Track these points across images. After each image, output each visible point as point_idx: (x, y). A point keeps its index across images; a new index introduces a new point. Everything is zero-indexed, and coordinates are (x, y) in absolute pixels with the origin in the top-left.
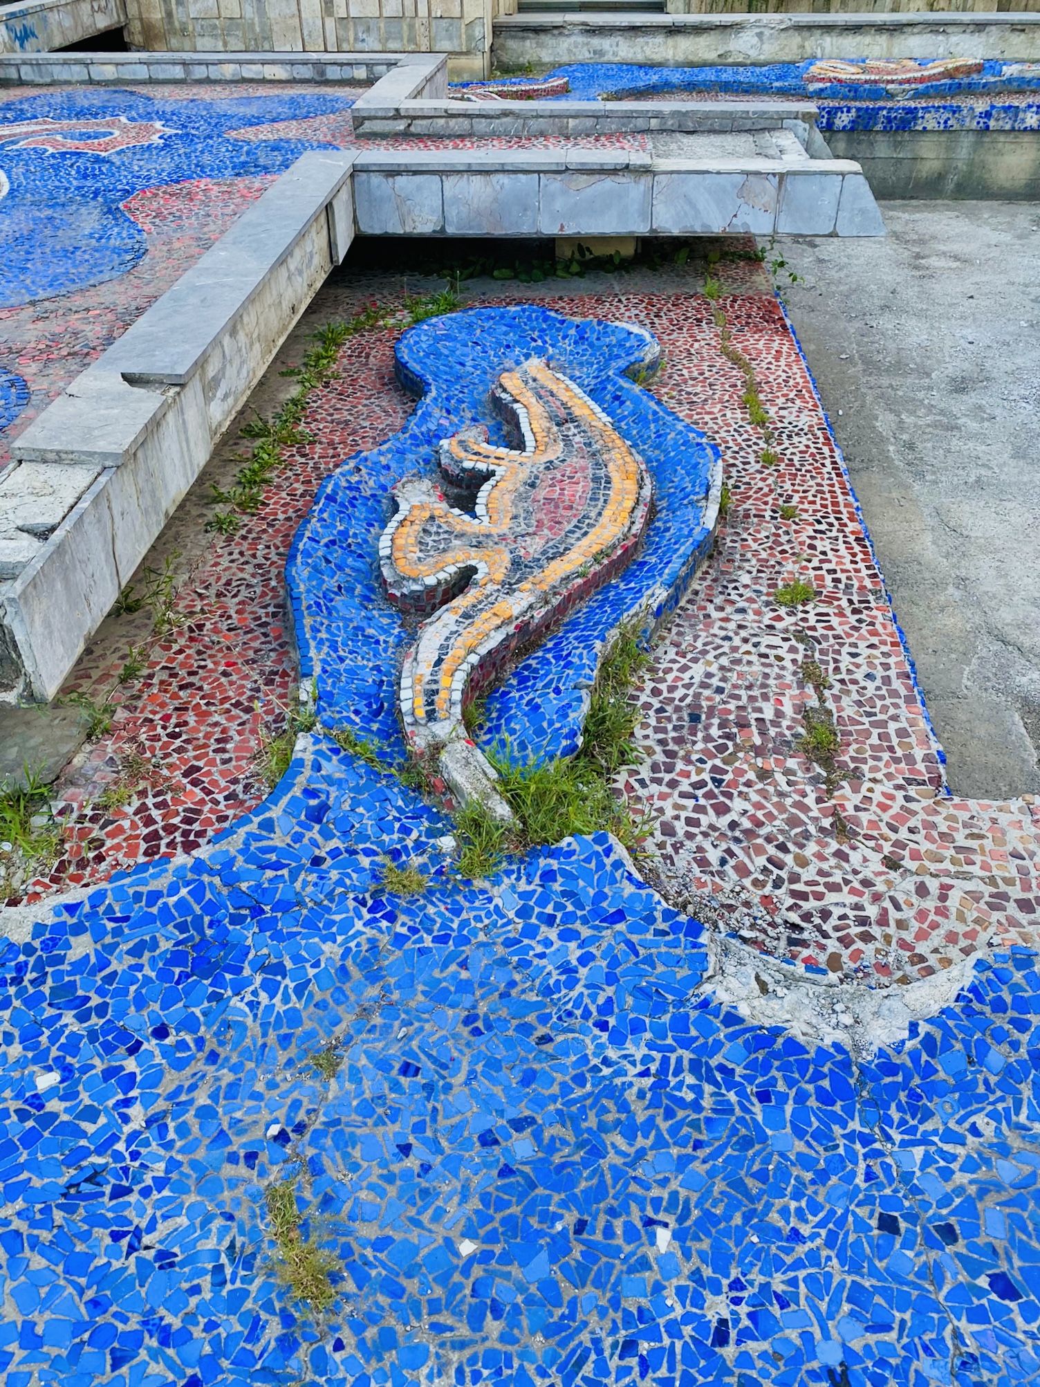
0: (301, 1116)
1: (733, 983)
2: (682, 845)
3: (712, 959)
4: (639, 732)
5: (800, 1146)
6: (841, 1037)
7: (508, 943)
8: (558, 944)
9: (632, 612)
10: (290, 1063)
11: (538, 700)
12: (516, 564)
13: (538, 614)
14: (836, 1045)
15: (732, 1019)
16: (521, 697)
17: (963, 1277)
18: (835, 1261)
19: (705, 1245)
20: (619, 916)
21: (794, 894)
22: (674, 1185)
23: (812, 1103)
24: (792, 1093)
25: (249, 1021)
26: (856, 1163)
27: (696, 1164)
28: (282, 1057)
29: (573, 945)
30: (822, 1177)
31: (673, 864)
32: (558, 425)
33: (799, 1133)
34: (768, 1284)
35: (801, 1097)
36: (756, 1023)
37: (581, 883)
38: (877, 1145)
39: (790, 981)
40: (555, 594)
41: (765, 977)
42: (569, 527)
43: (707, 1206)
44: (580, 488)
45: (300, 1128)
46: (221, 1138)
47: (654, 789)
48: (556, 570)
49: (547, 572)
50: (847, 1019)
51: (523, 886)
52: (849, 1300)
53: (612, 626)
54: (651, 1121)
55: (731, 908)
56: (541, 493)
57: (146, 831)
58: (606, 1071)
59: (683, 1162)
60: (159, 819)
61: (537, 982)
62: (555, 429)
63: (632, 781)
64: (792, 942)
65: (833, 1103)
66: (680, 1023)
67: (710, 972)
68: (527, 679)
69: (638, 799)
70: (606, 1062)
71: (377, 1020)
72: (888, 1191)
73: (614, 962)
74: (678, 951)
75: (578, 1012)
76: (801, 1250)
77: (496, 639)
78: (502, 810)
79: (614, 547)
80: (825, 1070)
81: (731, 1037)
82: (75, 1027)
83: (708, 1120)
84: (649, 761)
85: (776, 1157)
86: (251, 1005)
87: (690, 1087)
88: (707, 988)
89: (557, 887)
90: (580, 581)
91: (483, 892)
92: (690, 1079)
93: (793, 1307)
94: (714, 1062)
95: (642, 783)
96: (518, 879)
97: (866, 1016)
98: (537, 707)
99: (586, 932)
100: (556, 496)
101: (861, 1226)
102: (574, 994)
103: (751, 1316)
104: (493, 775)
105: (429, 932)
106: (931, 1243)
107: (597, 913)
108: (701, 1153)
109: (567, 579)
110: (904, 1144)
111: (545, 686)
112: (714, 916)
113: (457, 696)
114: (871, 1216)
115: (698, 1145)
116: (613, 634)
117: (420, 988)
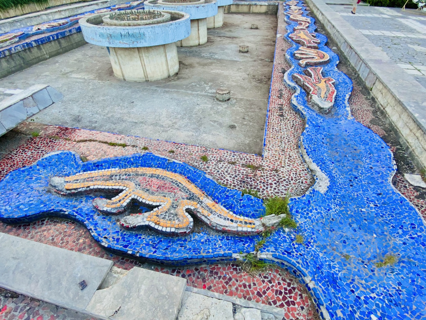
0: (360, 262)
1: (320, 190)
5: (343, 191)
7: (312, 222)
8: (313, 213)
9: (215, 181)
10: (349, 264)
11: (241, 205)
14: (329, 181)
15: (327, 192)
16: (238, 209)
17: (356, 181)
18: (360, 192)
19: (363, 205)
20: (309, 201)
21: (292, 180)
22: (354, 207)
23: (337, 188)
25: (343, 272)
26: (344, 186)
27: (350, 204)
28: (348, 266)
29: (313, 211)
30: (347, 190)
33: (341, 191)
34: (366, 199)
36: (327, 189)
37: (300, 206)
39: (318, 183)
41: (318, 186)
43: (356, 204)
45: (363, 262)
46: (370, 277)
47: (265, 192)
51: (299, 217)
52: (365, 192)
57: (286, 306)
60: (280, 303)
61: (321, 219)
63: (263, 195)
64: (302, 183)
65: (336, 185)
68: (231, 206)
69: (269, 195)
70: (336, 211)
71: (335, 247)
72: (347, 184)
73: (317, 205)
75: (327, 213)
76: (359, 195)
80: (332, 184)
81: (330, 193)
82: (358, 313)
83: (342, 201)
85: (346, 194)
86: (339, 272)
89: (300, 211)
91: (300, 225)
92: (336, 201)
93: (369, 197)
94: (333, 197)
96: (297, 217)
97: (322, 177)
98: (244, 205)
99: (311, 208)
101: (353, 188)
102: (323, 213)
103: (372, 202)
105: (312, 236)
106: (352, 182)
107: (308, 205)
108: (348, 203)
114: (351, 187)
115: (346, 203)
117: (326, 239)
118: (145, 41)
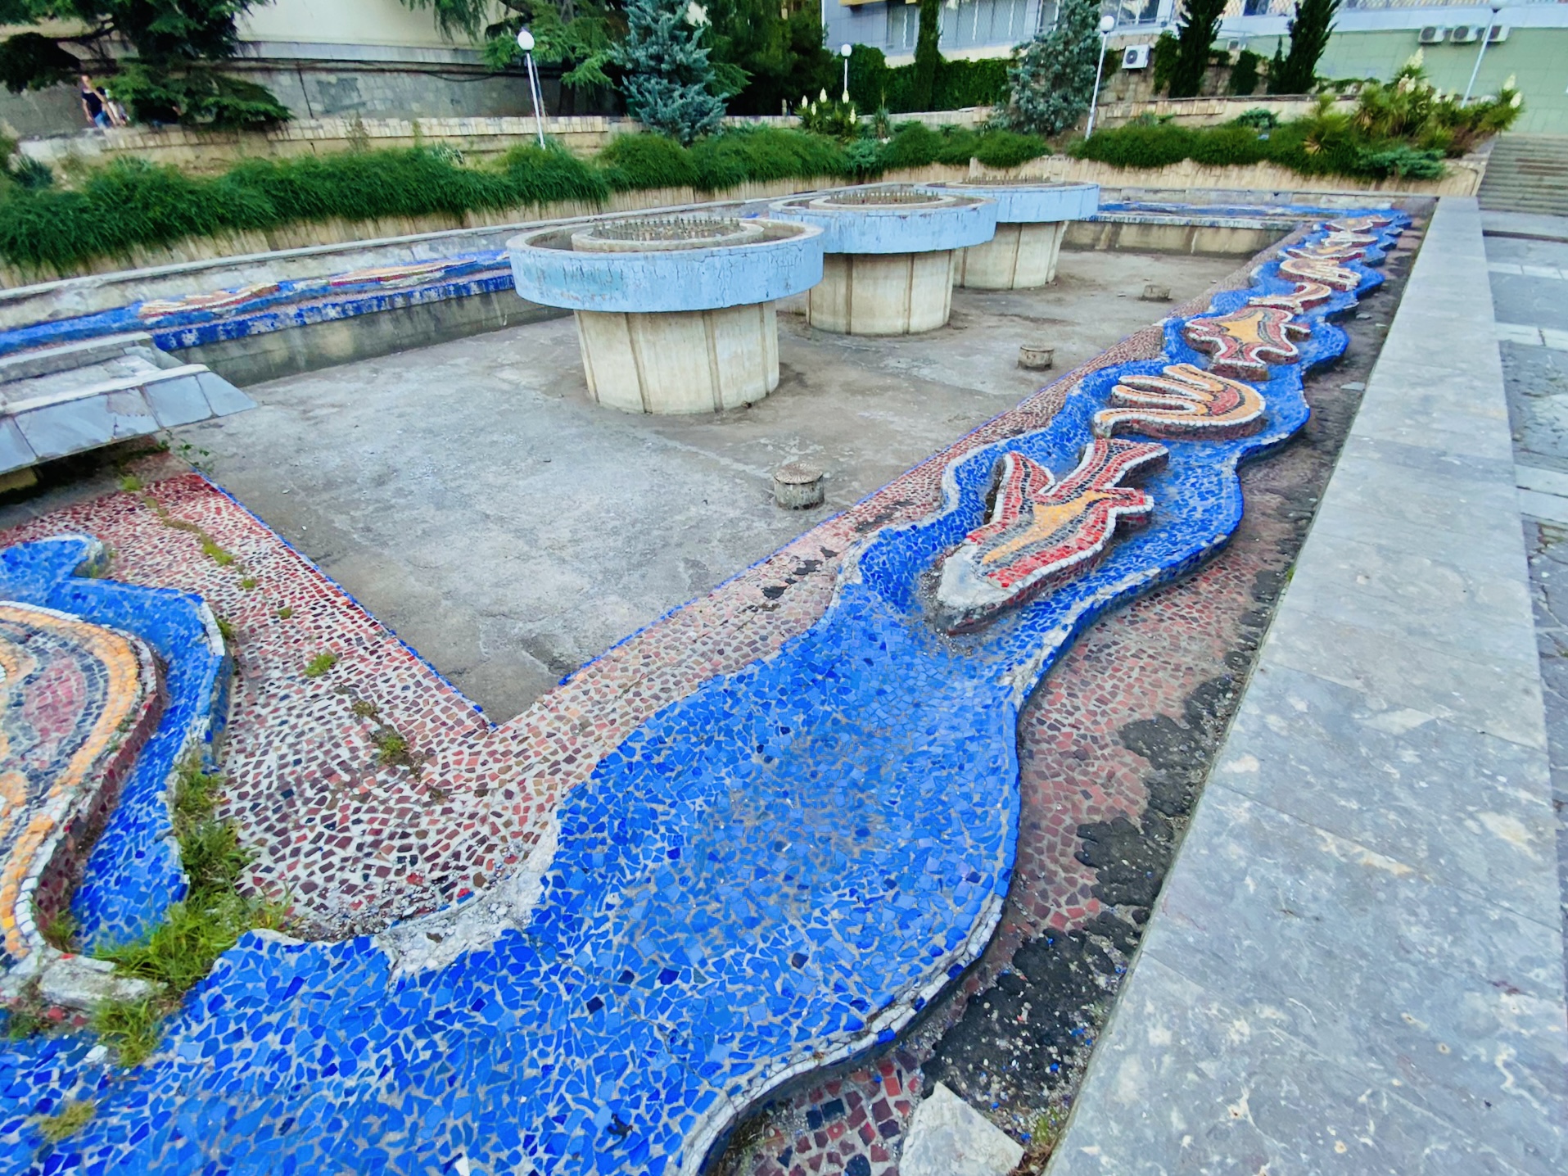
1: (414, 954)
2: (326, 890)
3: (389, 952)
4: (243, 834)
5: (520, 1013)
6: (506, 924)
7: (208, 1084)
8: (255, 1047)
9: (181, 751)
11: (126, 874)
12: (34, 778)
13: (85, 805)
14: (506, 932)
15: (427, 977)
16: (107, 882)
17: (647, 993)
18: (578, 1060)
19: (494, 1138)
20: (298, 982)
21: (428, 859)
22: (450, 1123)
23: (512, 979)
24: (495, 986)
26: (557, 989)
27: (458, 1095)
29: (270, 1036)
30: (543, 1017)
31: (326, 908)
32: (21, 643)
33: (513, 1006)
34: (547, 1118)
35: (502, 983)
36: (445, 965)
37: (250, 986)
38: (563, 967)
39: (452, 919)
40: (93, 779)
41: (434, 931)
42: (79, 718)
43: (482, 1111)
44: (73, 683)
47: (282, 866)
48: (82, 761)
49: (72, 767)
50: (503, 910)
51: (196, 1029)
52: (597, 1073)
53: (167, 773)
54: (409, 1100)
55: (388, 904)
56: (32, 706)
58: (352, 1100)
59: (448, 1103)
61: (254, 1090)
62: (20, 647)
63: (258, 874)
64: (443, 891)
65: (524, 967)
66: (391, 1015)
67: (393, 961)
68: (104, 863)
69: (272, 884)
70: (349, 1093)
72: (584, 987)
73: (313, 1018)
74: (360, 968)
75: (305, 1080)
76: (555, 1075)
77: (47, 853)
78: (135, 987)
79: (135, 711)
80: (507, 952)
81: (433, 990)
83: (451, 1057)
84: (265, 850)
85: (508, 1036)
87: (425, 1048)
88: (397, 973)
89: (229, 1005)
90: (115, 755)
91: (158, 1065)
92: (420, 1043)
93: (569, 1114)
94: (431, 1017)
95: (268, 870)
96: (188, 1027)
97: (514, 898)
98: (128, 879)
100: (49, 700)
101: (580, 1022)
102: (293, 1070)
103: (546, 1151)
104: (109, 966)
105: (123, 1139)
106: (620, 992)
107: (276, 996)
108: (457, 1084)
109: (99, 760)
110: (577, 951)
111: (127, 858)
112: (379, 918)
113: (29, 926)
114: (582, 1010)
115: (452, 1081)
116: (173, 779)
118: (625, 296)
